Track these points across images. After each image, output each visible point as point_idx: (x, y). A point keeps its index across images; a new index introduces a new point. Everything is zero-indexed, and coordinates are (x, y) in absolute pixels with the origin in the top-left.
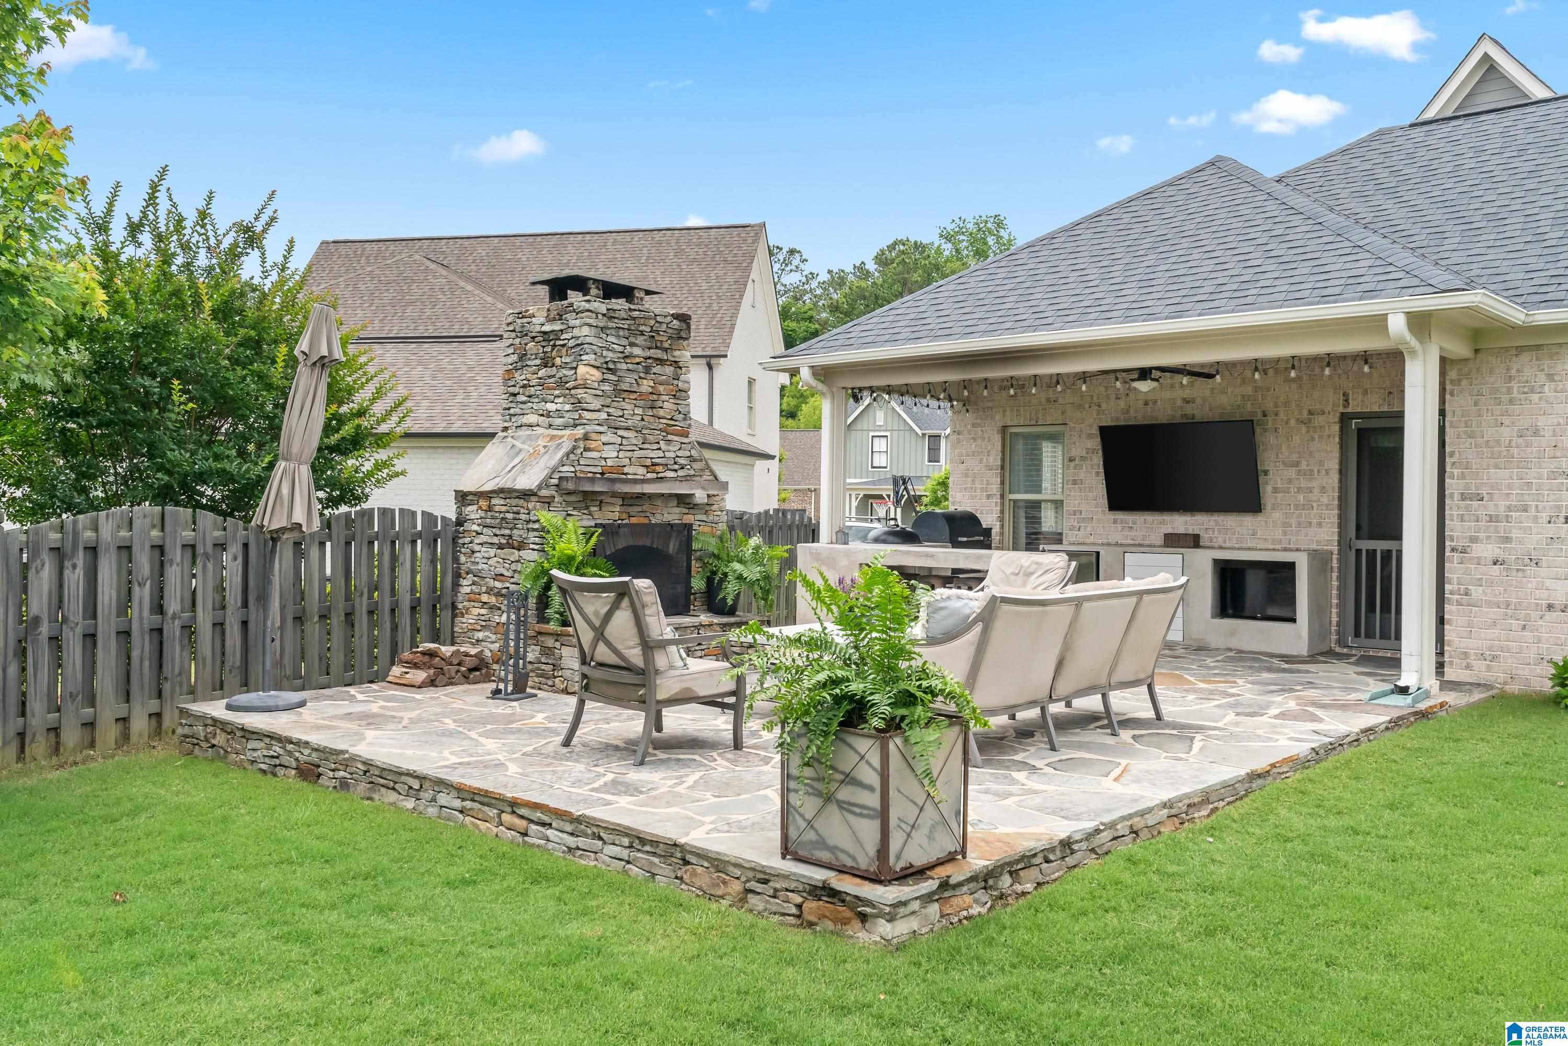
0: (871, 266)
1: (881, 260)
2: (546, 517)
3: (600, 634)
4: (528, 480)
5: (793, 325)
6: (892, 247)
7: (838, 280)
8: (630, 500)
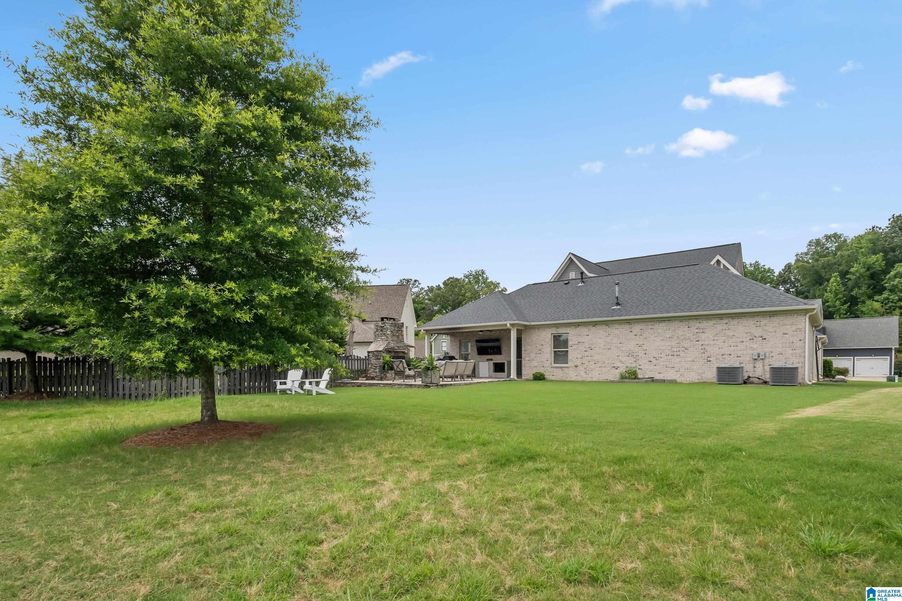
0: (442, 286)
1: (444, 283)
2: (384, 355)
3: (397, 367)
4: (381, 349)
5: (416, 305)
6: (448, 280)
7: (431, 289)
8: (395, 352)
